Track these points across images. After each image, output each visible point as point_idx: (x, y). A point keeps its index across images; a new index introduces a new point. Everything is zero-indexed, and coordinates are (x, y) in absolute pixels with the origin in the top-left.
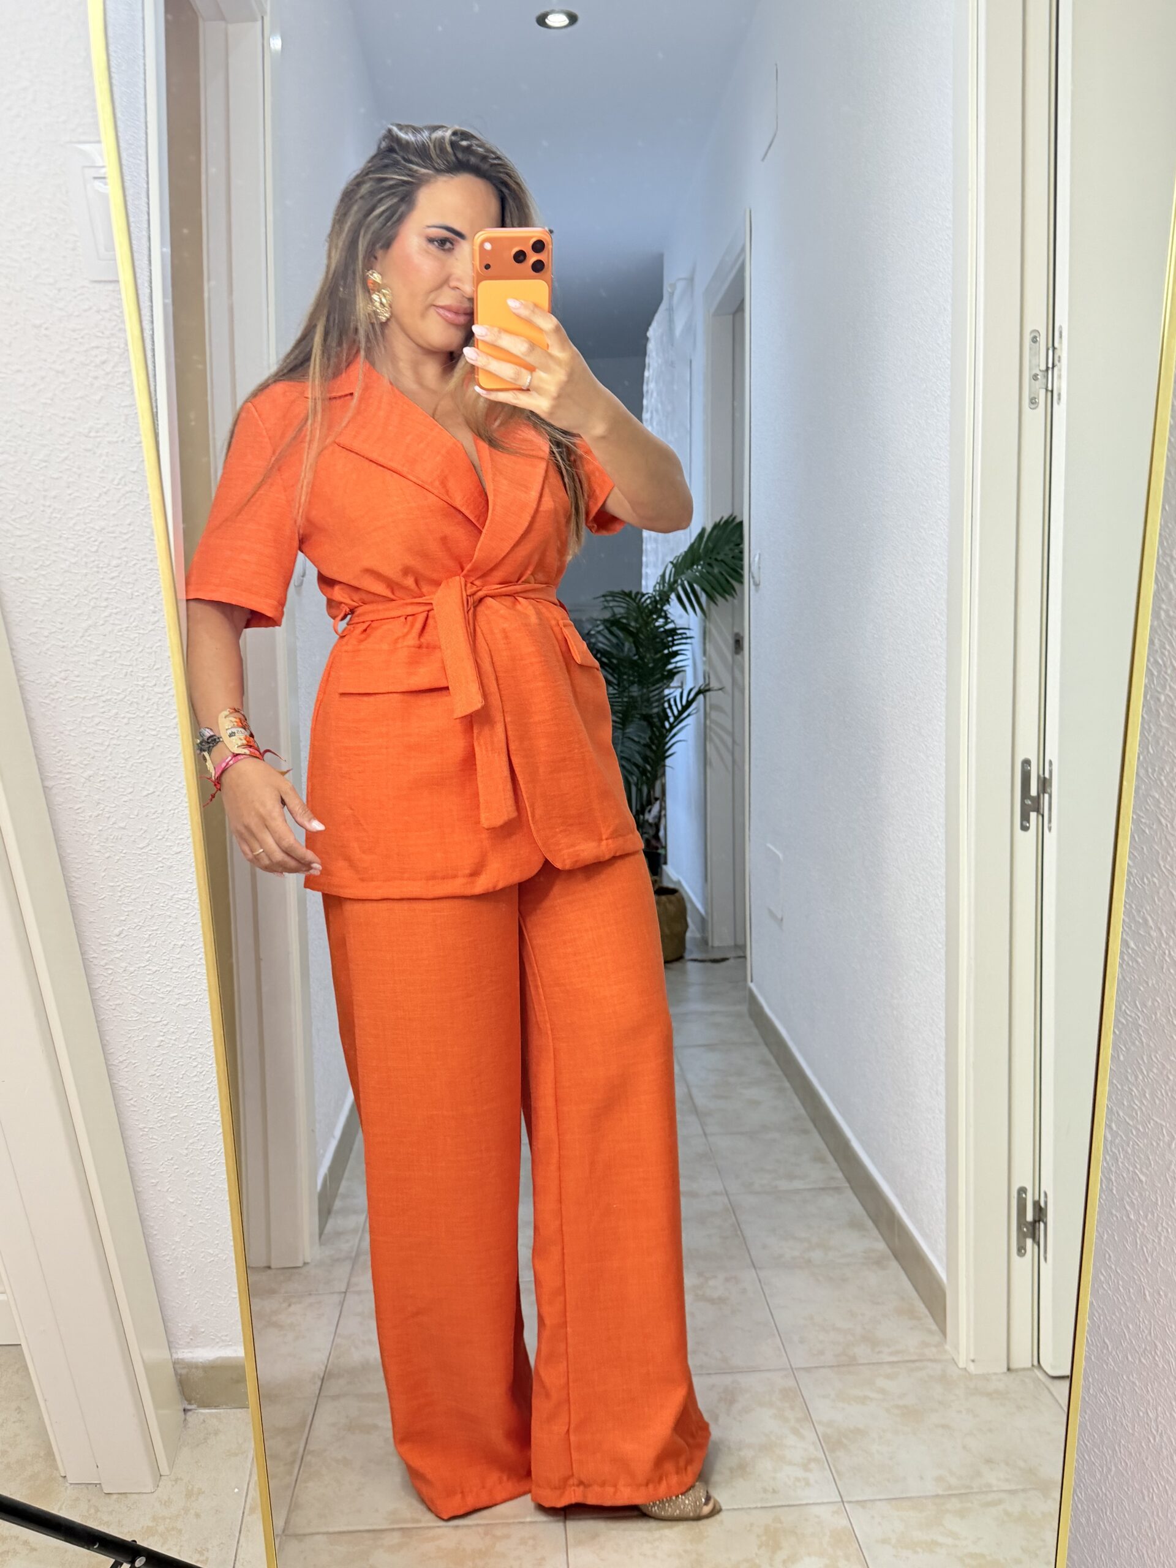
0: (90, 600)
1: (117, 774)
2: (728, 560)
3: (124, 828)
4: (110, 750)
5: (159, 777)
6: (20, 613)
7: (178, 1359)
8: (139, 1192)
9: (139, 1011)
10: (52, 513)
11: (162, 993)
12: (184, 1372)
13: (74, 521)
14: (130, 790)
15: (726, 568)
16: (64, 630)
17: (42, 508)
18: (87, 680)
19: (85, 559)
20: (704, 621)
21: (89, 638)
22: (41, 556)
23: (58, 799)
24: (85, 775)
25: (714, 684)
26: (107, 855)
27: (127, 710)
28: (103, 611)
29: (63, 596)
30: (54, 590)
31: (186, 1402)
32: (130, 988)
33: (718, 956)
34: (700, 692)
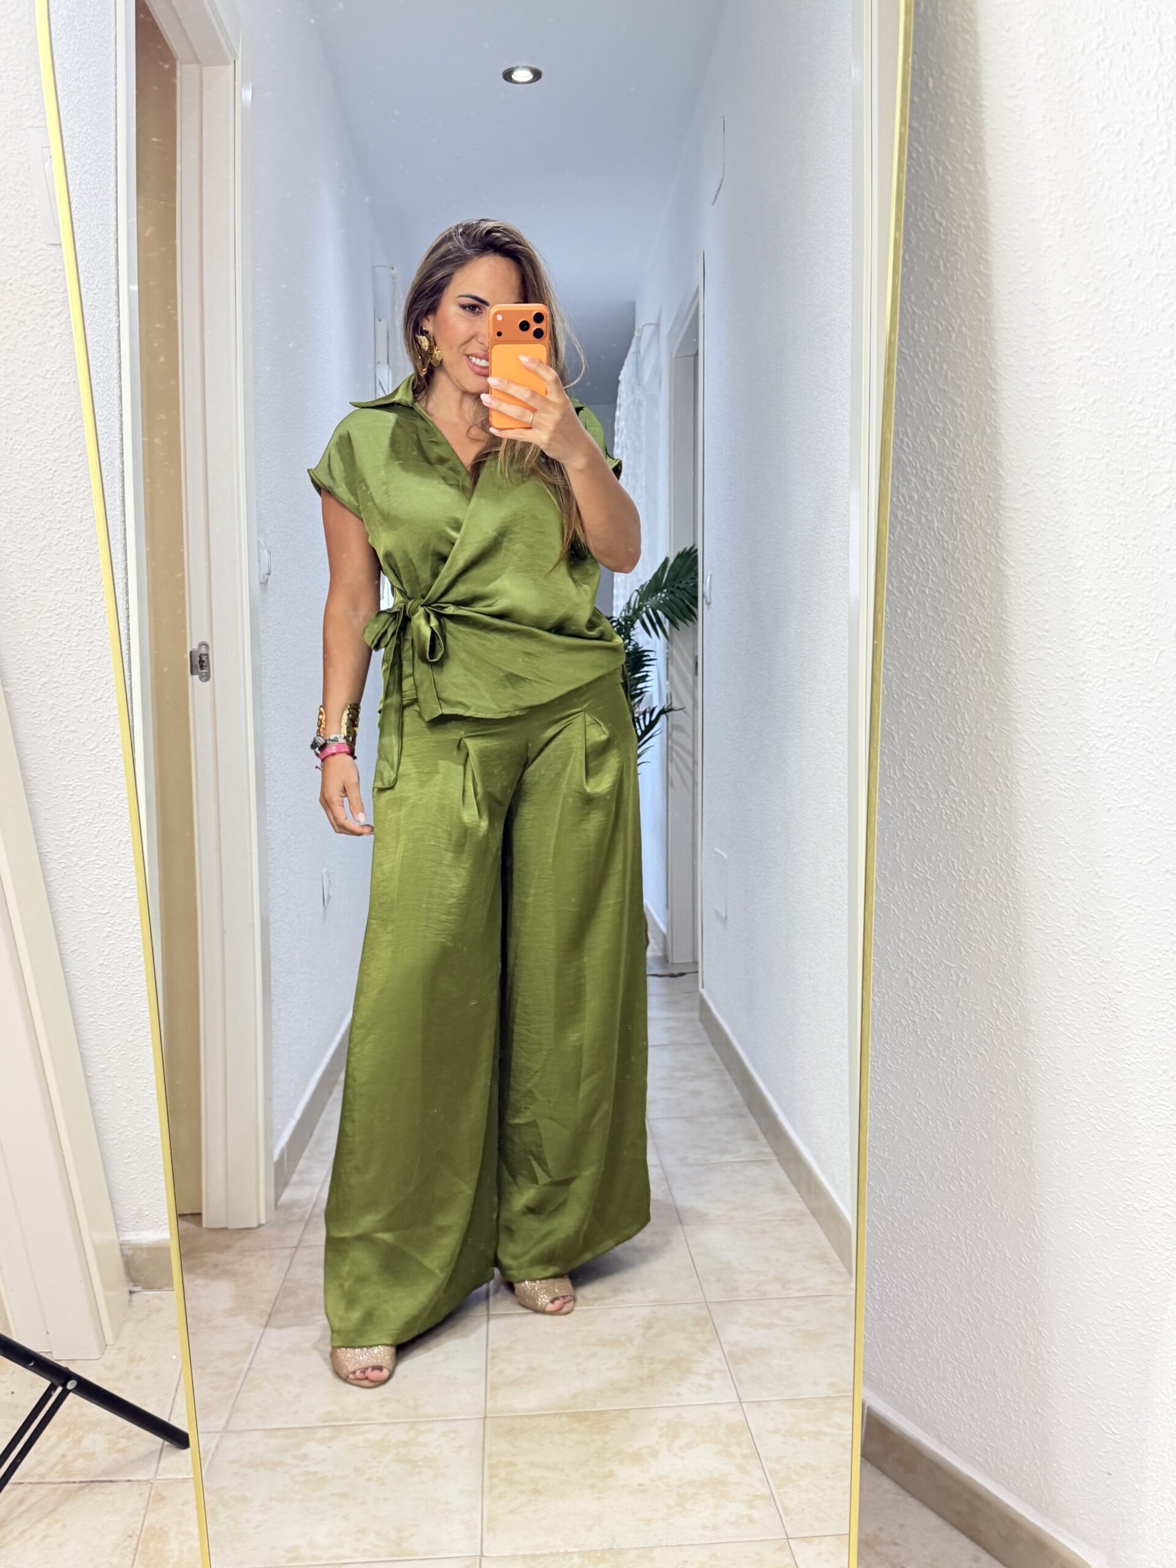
0: (45, 523)
1: (69, 681)
2: (689, 588)
3: (75, 731)
4: (62, 659)
5: (106, 684)
7: (124, 1240)
8: (89, 1077)
9: (89, 903)
11: (110, 886)
12: (130, 1253)
13: (32, 452)
14: (81, 696)
16: (24, 549)
17: (5, 441)
18: (42, 595)
19: (41, 486)
21: (44, 557)
24: (41, 682)
25: (677, 705)
26: (60, 756)
27: (77, 622)
28: (57, 532)
31: (132, 1284)
32: (81, 881)
33: (676, 972)
34: (663, 712)
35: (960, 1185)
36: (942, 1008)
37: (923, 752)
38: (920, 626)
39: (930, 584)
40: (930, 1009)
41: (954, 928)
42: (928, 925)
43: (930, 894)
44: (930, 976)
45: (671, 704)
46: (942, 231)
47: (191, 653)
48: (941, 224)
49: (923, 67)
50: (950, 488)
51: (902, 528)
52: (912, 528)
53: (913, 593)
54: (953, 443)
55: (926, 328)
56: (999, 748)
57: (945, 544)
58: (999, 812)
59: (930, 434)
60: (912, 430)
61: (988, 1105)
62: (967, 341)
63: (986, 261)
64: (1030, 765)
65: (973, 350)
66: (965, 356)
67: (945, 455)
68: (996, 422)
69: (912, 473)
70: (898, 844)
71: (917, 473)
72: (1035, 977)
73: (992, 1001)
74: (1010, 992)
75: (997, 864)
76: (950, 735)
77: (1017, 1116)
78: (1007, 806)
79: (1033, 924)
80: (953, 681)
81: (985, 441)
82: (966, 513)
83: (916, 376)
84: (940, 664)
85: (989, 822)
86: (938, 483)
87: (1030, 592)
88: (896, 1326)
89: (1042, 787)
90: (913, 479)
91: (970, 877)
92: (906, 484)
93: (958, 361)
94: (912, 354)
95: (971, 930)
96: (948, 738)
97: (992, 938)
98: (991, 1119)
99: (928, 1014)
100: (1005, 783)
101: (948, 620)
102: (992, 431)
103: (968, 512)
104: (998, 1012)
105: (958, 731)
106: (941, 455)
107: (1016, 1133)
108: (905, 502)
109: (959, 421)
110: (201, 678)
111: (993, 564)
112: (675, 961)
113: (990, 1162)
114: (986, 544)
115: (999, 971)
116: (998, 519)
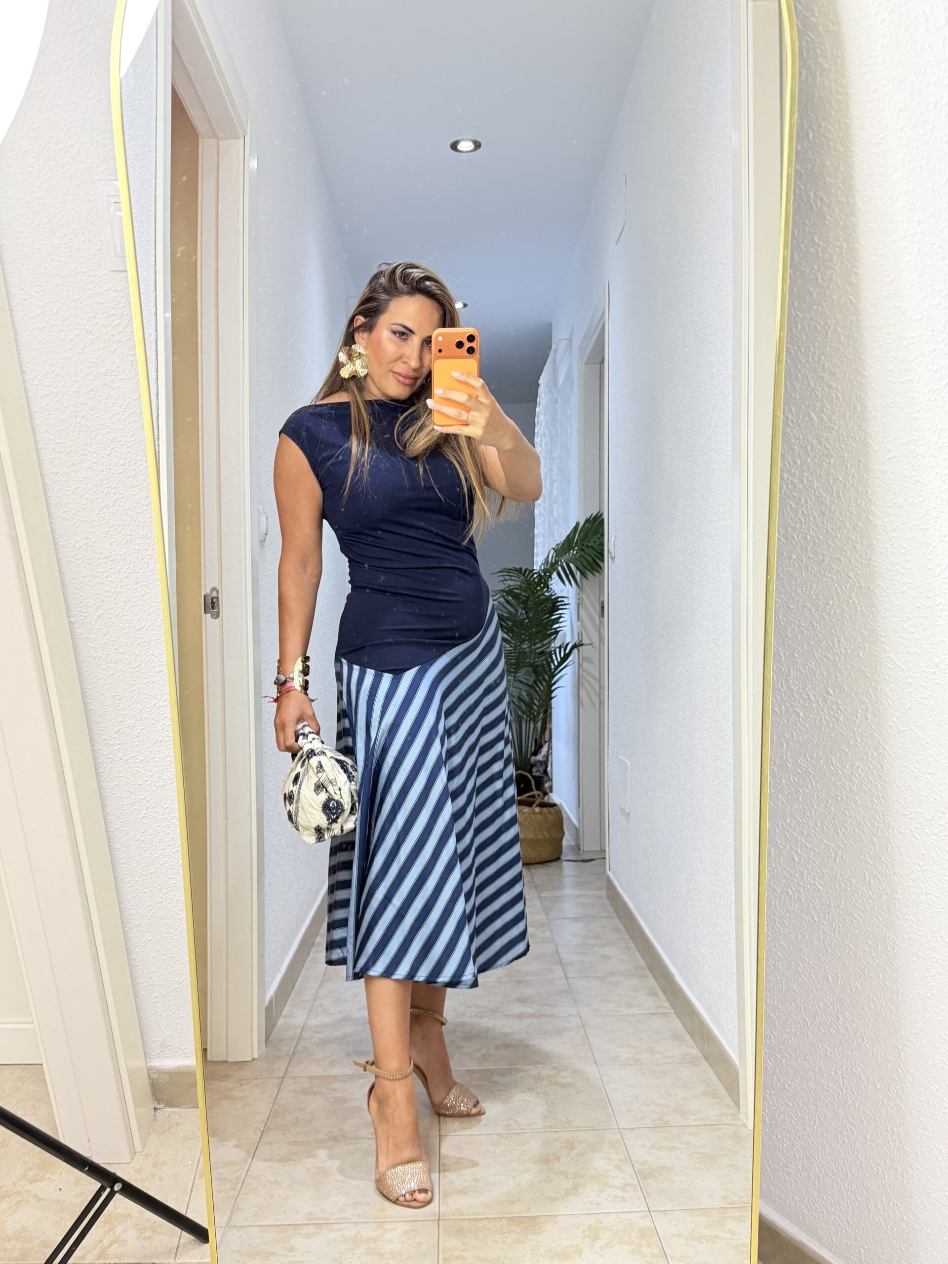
0: (104, 489)
1: (119, 613)
3: (123, 653)
4: (115, 596)
5: (148, 615)
6: (57, 497)
7: (151, 1066)
8: (127, 931)
9: (130, 790)
10: (81, 427)
11: (147, 777)
12: (155, 1076)
13: (95, 433)
14: (128, 625)
16: (86, 510)
17: (74, 424)
18: (101, 545)
19: (101, 460)
21: (103, 516)
22: (72, 458)
23: (78, 631)
24: (97, 614)
25: (586, 641)
26: (111, 673)
27: (127, 567)
28: (113, 496)
29: (86, 486)
30: (80, 481)
31: (157, 1103)
32: (124, 773)
33: (587, 858)
34: (575, 646)
35: (838, 1028)
36: (823, 880)
37: (805, 669)
38: (803, 566)
39: (811, 532)
40: (812, 882)
41: (832, 814)
42: (811, 812)
43: (812, 785)
44: (812, 854)
45: (582, 640)
46: (820, 250)
47: (205, 596)
48: (819, 245)
50: (828, 455)
51: (788, 488)
52: (795, 488)
53: (796, 539)
54: (830, 419)
55: (807, 328)
56: (870, 665)
58: (870, 718)
59: (810, 411)
60: (795, 409)
61: (862, 961)
62: (840, 337)
63: (857, 274)
64: (896, 679)
65: (846, 344)
66: (839, 348)
67: (823, 427)
69: (796, 442)
70: (785, 744)
71: (800, 443)
72: (901, 855)
73: (865, 875)
74: (880, 867)
75: (868, 760)
76: (828, 654)
77: (886, 970)
78: (876, 712)
79: (899, 810)
80: (831, 611)
81: (856, 416)
82: (841, 474)
83: (799, 366)
84: (819, 597)
85: (861, 726)
86: (817, 451)
87: (895, 538)
88: (783, 1146)
89: (906, 697)
90: (797, 448)
91: (846, 771)
92: (791, 452)
93: (833, 353)
94: (795, 348)
95: (847, 816)
96: (826, 657)
97: (864, 822)
98: (864, 973)
99: (811, 884)
100: (874, 693)
101: (826, 561)
103: (842, 473)
104: (869, 883)
105: (835, 651)
106: (820, 428)
107: (885, 984)
108: (790, 466)
109: (834, 401)
110: (212, 616)
111: (864, 515)
112: (586, 849)
113: (863, 1009)
114: (858, 500)
115: (871, 849)
116: (867, 479)
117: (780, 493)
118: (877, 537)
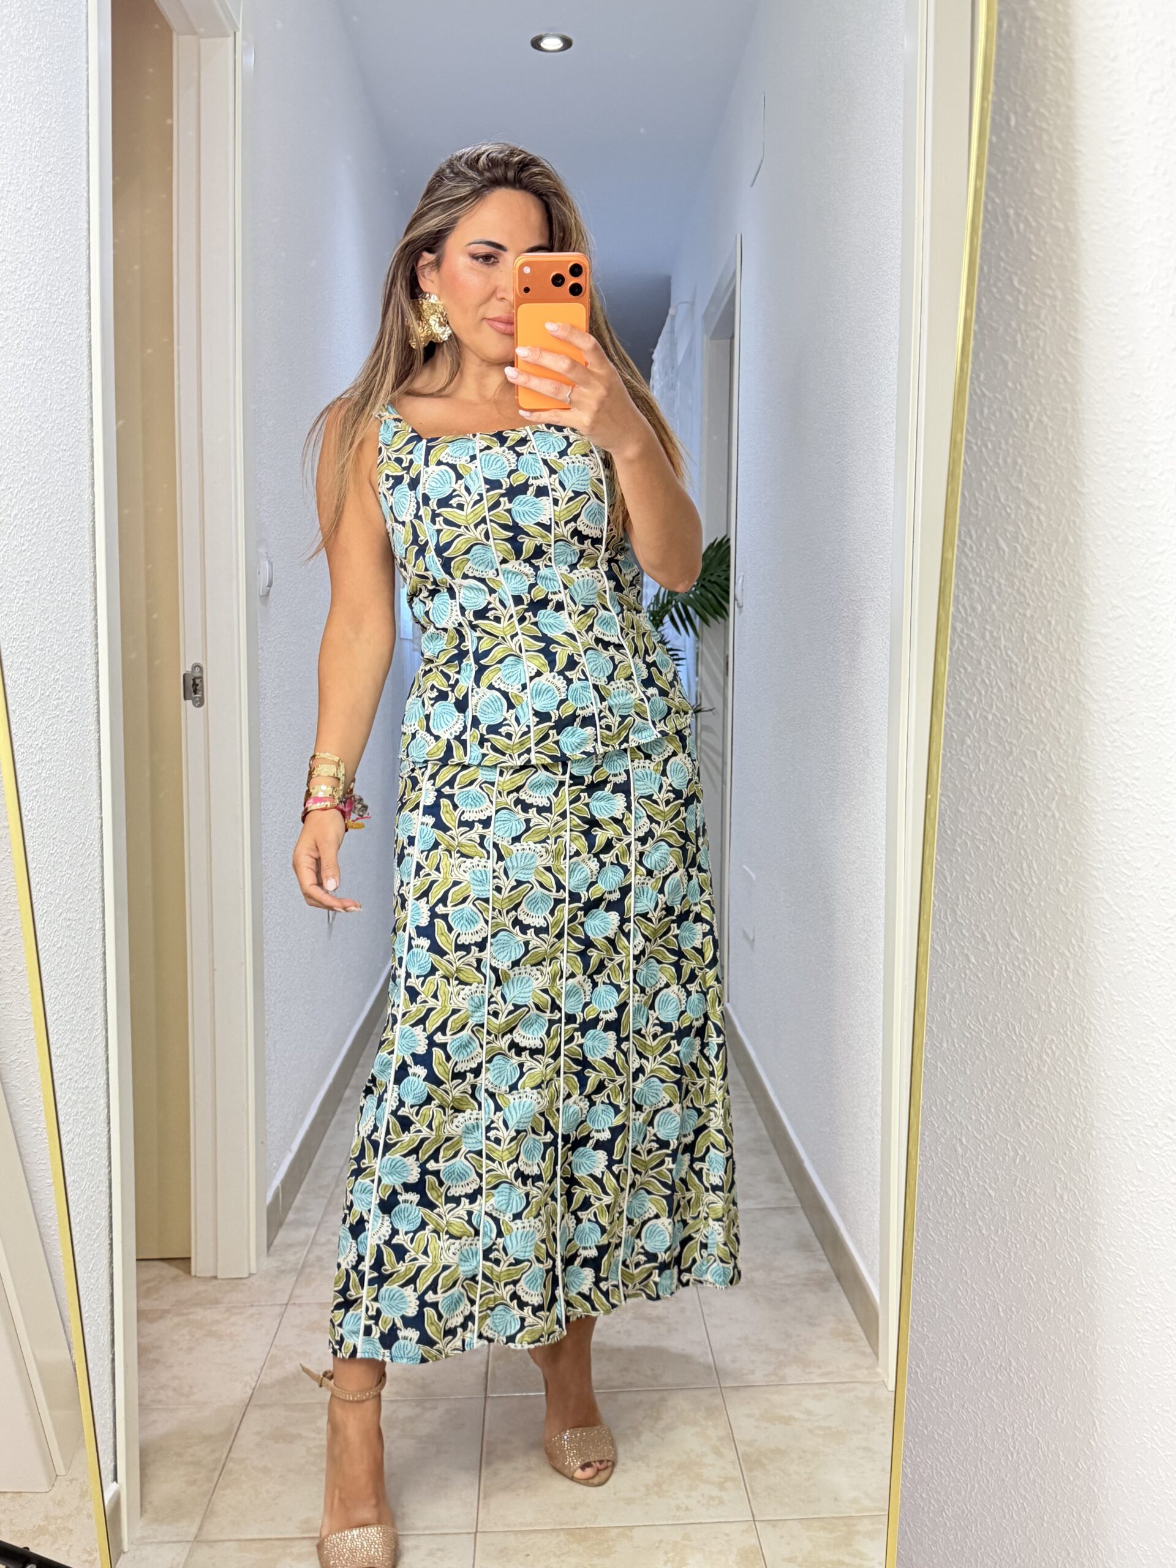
2: (719, 581)
15: (718, 589)
20: (697, 642)
25: (705, 705)
35: (1009, 1375)
36: (996, 1184)
37: (980, 898)
38: (980, 756)
39: (993, 711)
40: (981, 1184)
41: (1012, 1098)
42: (982, 1091)
43: (985, 1057)
44: (982, 1147)
45: (699, 704)
46: (1021, 298)
47: (184, 675)
48: (1020, 292)
49: (1004, 99)
50: (1022, 603)
51: (962, 643)
52: (973, 645)
53: (972, 718)
54: (1027, 551)
55: (998, 414)
56: (1073, 906)
57: (1014, 667)
58: (1071, 977)
59: (998, 537)
60: (977, 532)
61: (1046, 1296)
62: (1047, 433)
63: (1076, 339)
64: (1110, 929)
65: (1055, 444)
66: (1045, 450)
67: (1017, 564)
68: (1080, 530)
69: (976, 580)
70: (948, 996)
71: (981, 581)
72: (1107, 1167)
73: (1055, 1186)
74: (1077, 1178)
75: (1067, 1035)
76: (1013, 883)
77: (1080, 1313)
78: (1081, 971)
79: (1108, 1107)
80: (1019, 823)
81: (1067, 551)
82: (1040, 633)
83: (984, 469)
84: (1003, 802)
85: (1058, 987)
86: (1006, 596)
87: (1118, 732)
89: (1125, 957)
90: (976, 588)
91: (1033, 1045)
92: (968, 593)
93: (1036, 456)
94: (979, 443)
95: (1032, 1104)
96: (1009, 885)
97: (1058, 1116)
98: (1049, 1312)
99: (979, 1188)
100: (1080, 947)
101: (1015, 754)
102: (1076, 541)
103: (1043, 632)
104: (1062, 1197)
105: (1024, 880)
106: (1012, 564)
107: (1079, 1332)
109: (1035, 525)
110: (194, 704)
111: (1071, 693)
113: (1046, 1357)
114: (1064, 671)
115: (1065, 1154)
116: (1079, 644)
117: (951, 650)
118: (1091, 728)
